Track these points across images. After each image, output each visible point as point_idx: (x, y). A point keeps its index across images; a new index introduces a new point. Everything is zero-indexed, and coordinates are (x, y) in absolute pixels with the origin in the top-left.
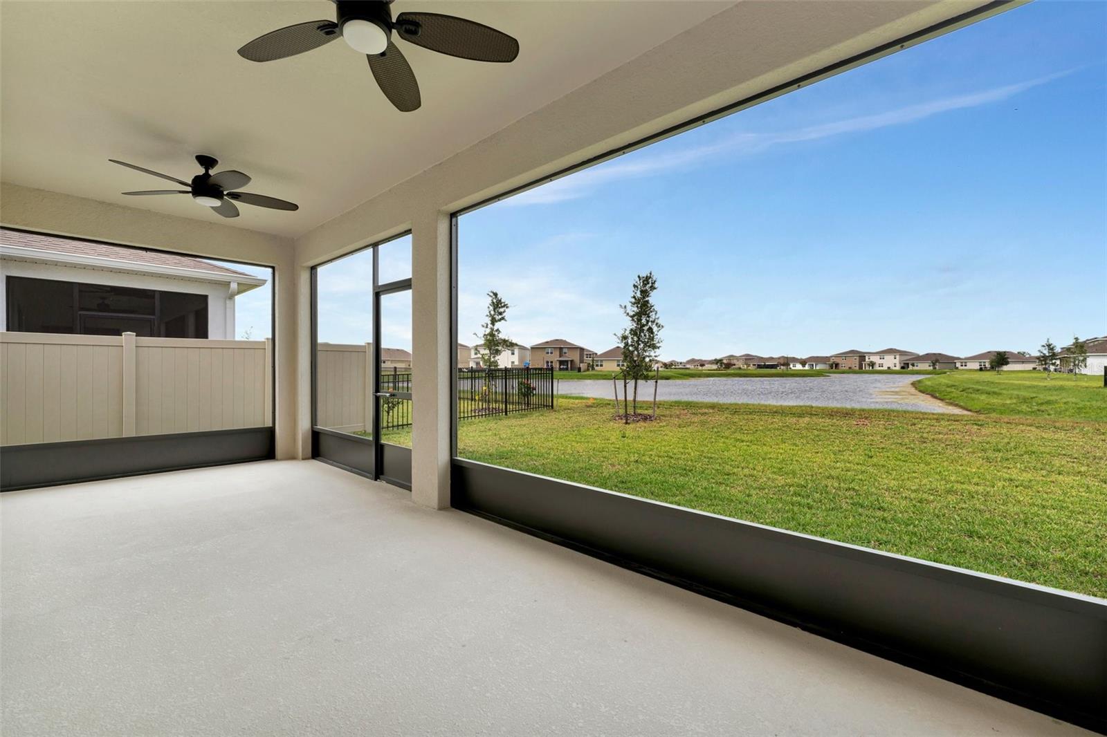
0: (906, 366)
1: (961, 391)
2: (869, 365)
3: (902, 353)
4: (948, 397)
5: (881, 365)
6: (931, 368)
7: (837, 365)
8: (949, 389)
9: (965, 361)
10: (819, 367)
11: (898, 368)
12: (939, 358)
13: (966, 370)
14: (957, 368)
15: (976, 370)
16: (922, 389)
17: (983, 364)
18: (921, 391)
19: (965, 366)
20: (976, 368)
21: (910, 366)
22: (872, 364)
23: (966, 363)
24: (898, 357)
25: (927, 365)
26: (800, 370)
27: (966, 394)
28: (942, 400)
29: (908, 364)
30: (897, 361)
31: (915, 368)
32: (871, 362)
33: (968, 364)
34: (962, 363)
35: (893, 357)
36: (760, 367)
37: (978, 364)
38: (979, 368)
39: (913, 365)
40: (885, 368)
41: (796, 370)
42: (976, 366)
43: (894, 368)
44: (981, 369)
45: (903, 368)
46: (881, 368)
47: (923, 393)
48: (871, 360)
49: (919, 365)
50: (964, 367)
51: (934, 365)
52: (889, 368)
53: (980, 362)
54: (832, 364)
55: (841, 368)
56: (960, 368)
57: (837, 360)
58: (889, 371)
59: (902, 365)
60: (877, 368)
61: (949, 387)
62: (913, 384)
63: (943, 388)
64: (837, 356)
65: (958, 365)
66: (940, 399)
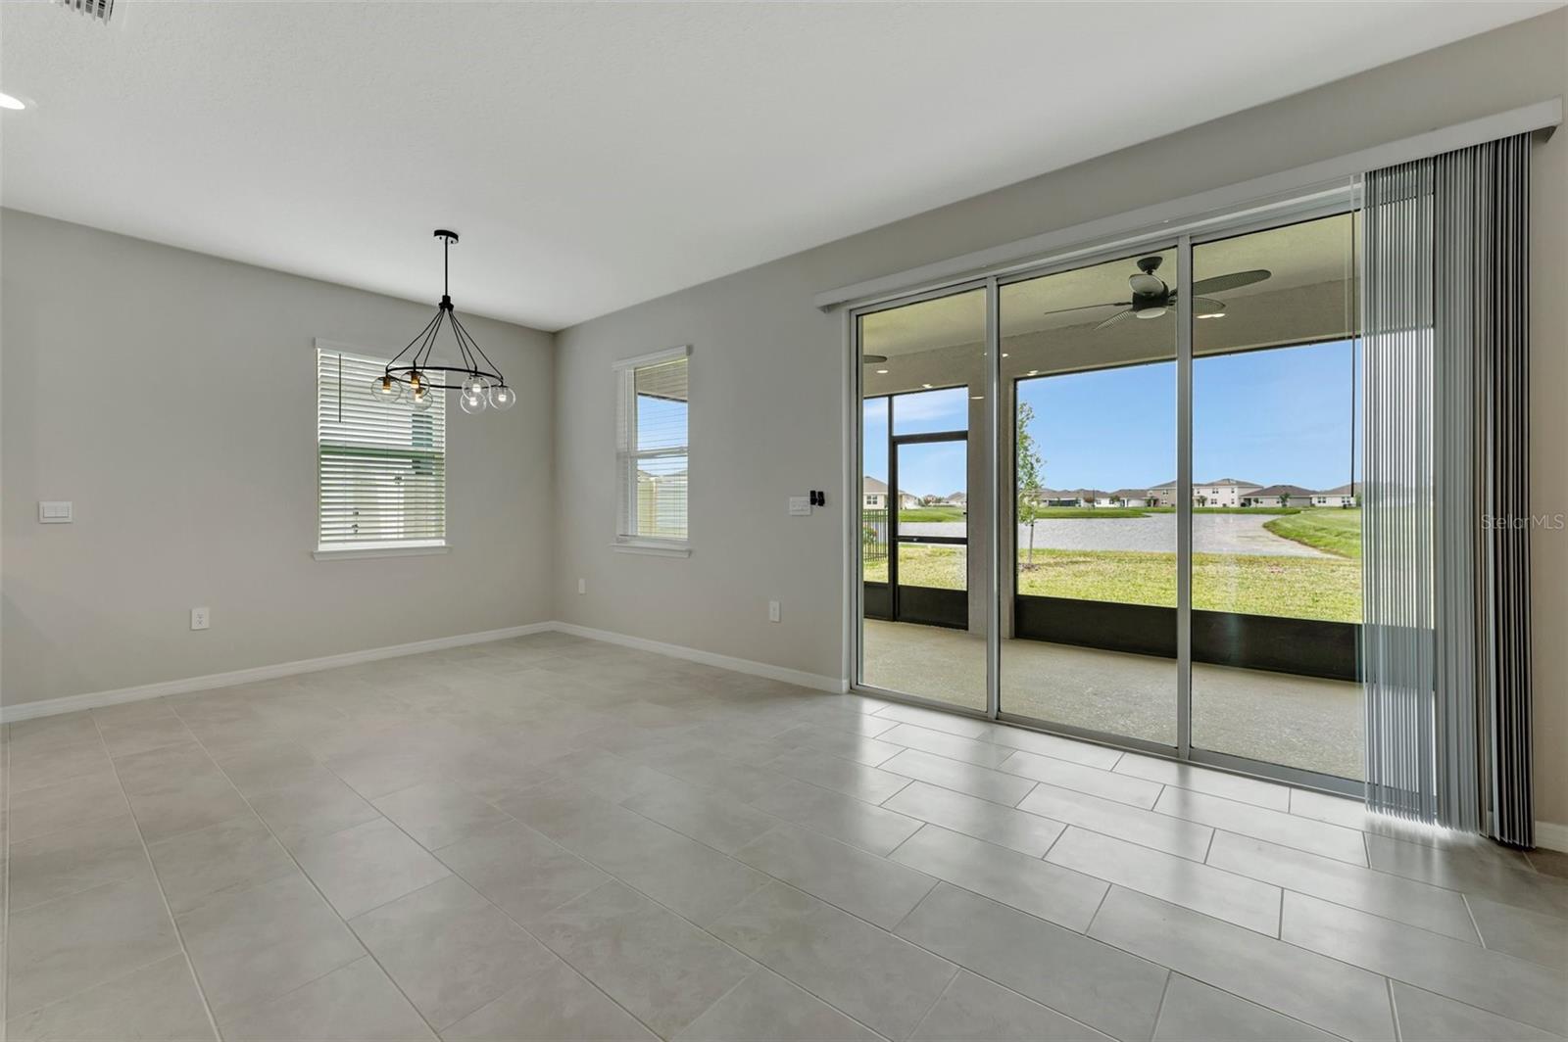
0: (1247, 503)
1: (1336, 536)
2: (1198, 501)
3: (1241, 485)
4: (1320, 543)
5: (1214, 502)
6: (1280, 505)
7: (1156, 501)
8: (1319, 534)
9: (1323, 495)
10: (1133, 504)
11: (1237, 505)
12: (1289, 492)
13: (1324, 508)
14: (1313, 505)
15: (1339, 508)
16: (1281, 533)
17: (1346, 500)
18: (1281, 536)
19: (1324, 502)
20: (1338, 505)
21: (1253, 503)
22: (1203, 500)
23: (1324, 498)
24: (1236, 490)
25: (1275, 501)
26: (1107, 508)
27: (1343, 540)
28: (1314, 547)
29: (1249, 500)
30: (1235, 496)
31: (1259, 505)
32: (1201, 497)
33: (1327, 500)
34: (1319, 498)
35: (1230, 490)
36: (1052, 504)
37: (1340, 500)
38: (1342, 505)
39: (1257, 501)
40: (1219, 505)
41: (1102, 508)
42: (1337, 502)
43: (1232, 506)
44: (1345, 507)
45: (1243, 505)
46: (1214, 506)
47: (1286, 538)
48: (1201, 494)
49: (1264, 501)
50: (1322, 504)
51: (1284, 500)
52: (1224, 505)
53: (1343, 498)
54: (1150, 500)
55: (1162, 506)
56: (1318, 505)
57: (1156, 495)
58: (1225, 510)
59: (1242, 501)
60: (1208, 505)
61: (1317, 530)
62: (1266, 526)
63: (1312, 532)
64: (1155, 489)
65: (1315, 501)
66: (1311, 546)
